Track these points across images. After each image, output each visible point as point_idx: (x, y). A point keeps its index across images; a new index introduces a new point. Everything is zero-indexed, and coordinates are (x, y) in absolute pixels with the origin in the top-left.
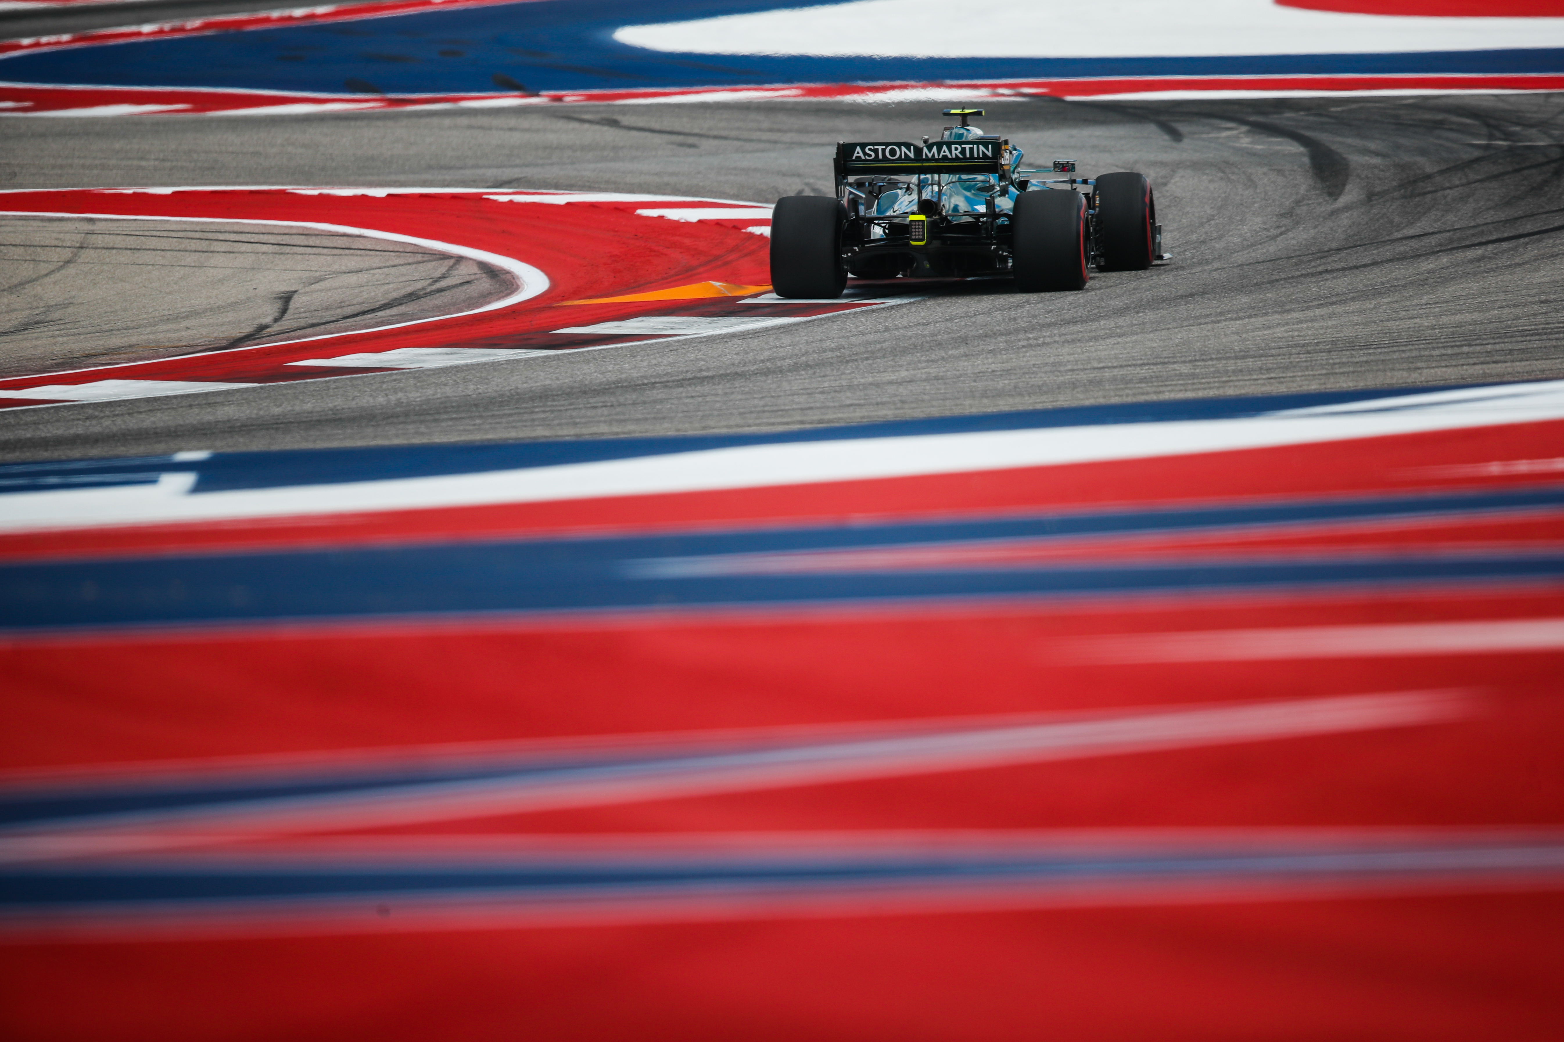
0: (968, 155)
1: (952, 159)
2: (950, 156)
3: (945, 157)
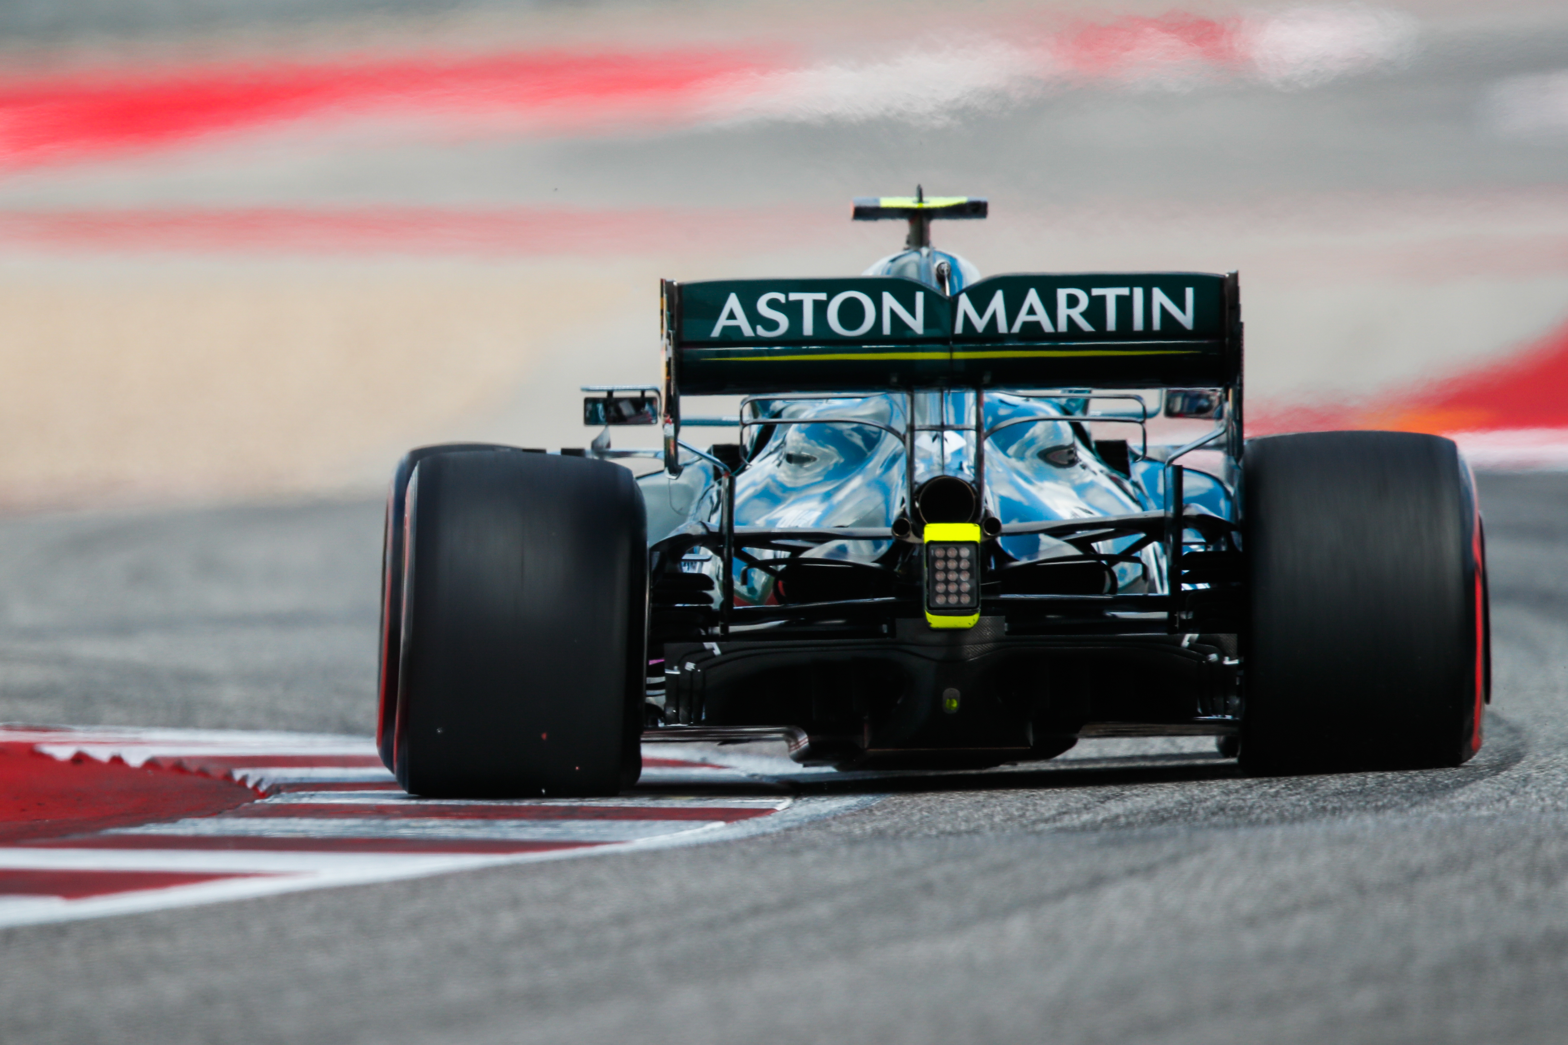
0: (1111, 323)
1: (1056, 336)
2: (1047, 326)
3: (1032, 331)
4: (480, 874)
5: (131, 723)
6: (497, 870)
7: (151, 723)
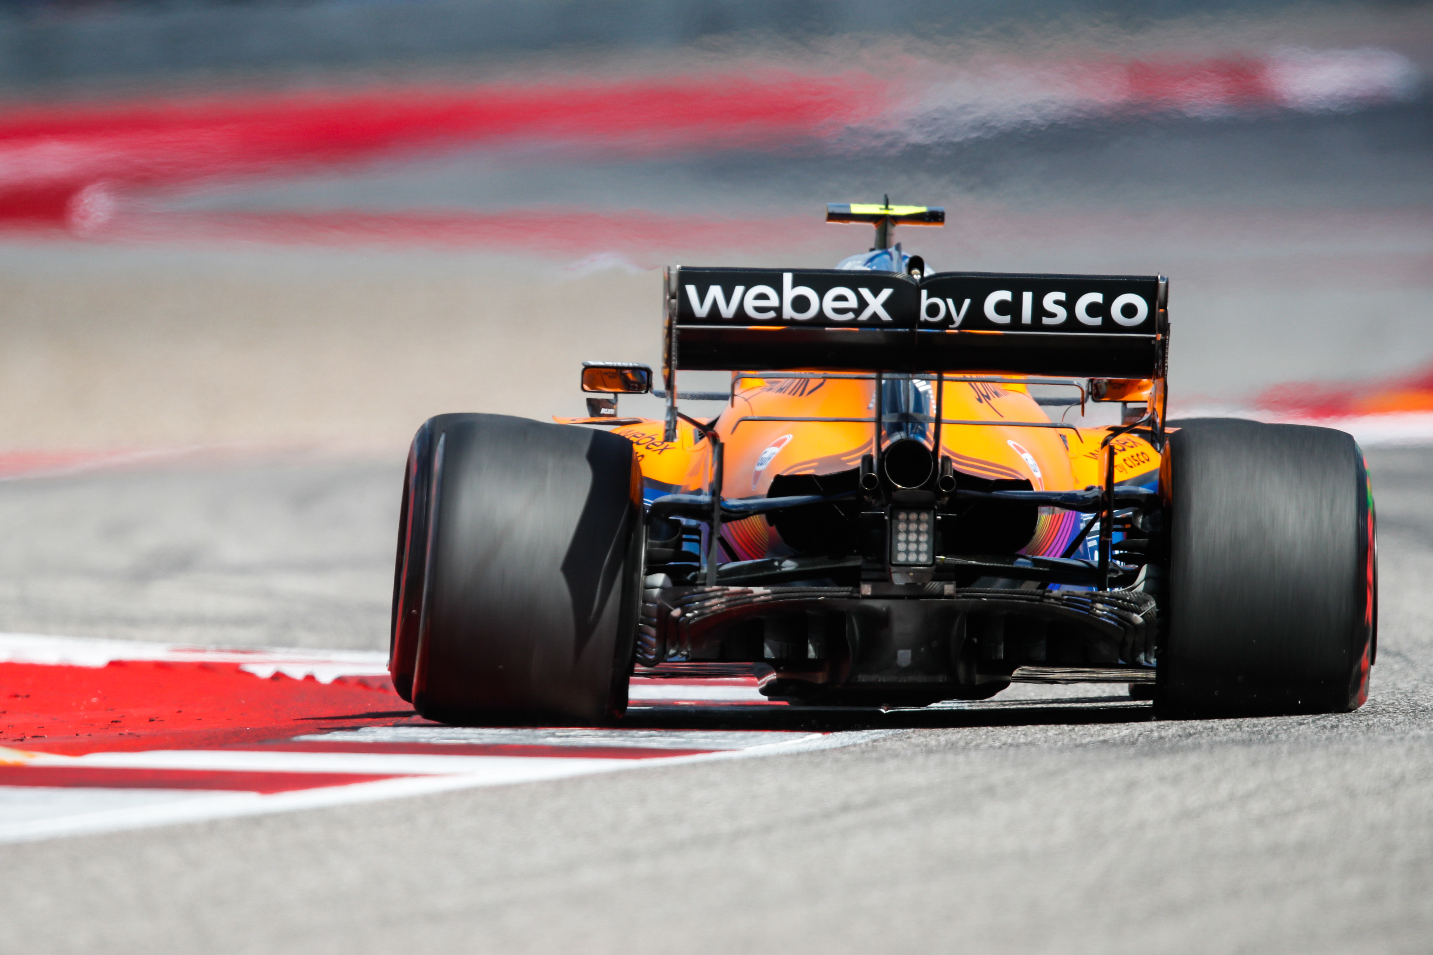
4: (614, 776)
5: (322, 647)
6: (628, 772)
7: (340, 647)
